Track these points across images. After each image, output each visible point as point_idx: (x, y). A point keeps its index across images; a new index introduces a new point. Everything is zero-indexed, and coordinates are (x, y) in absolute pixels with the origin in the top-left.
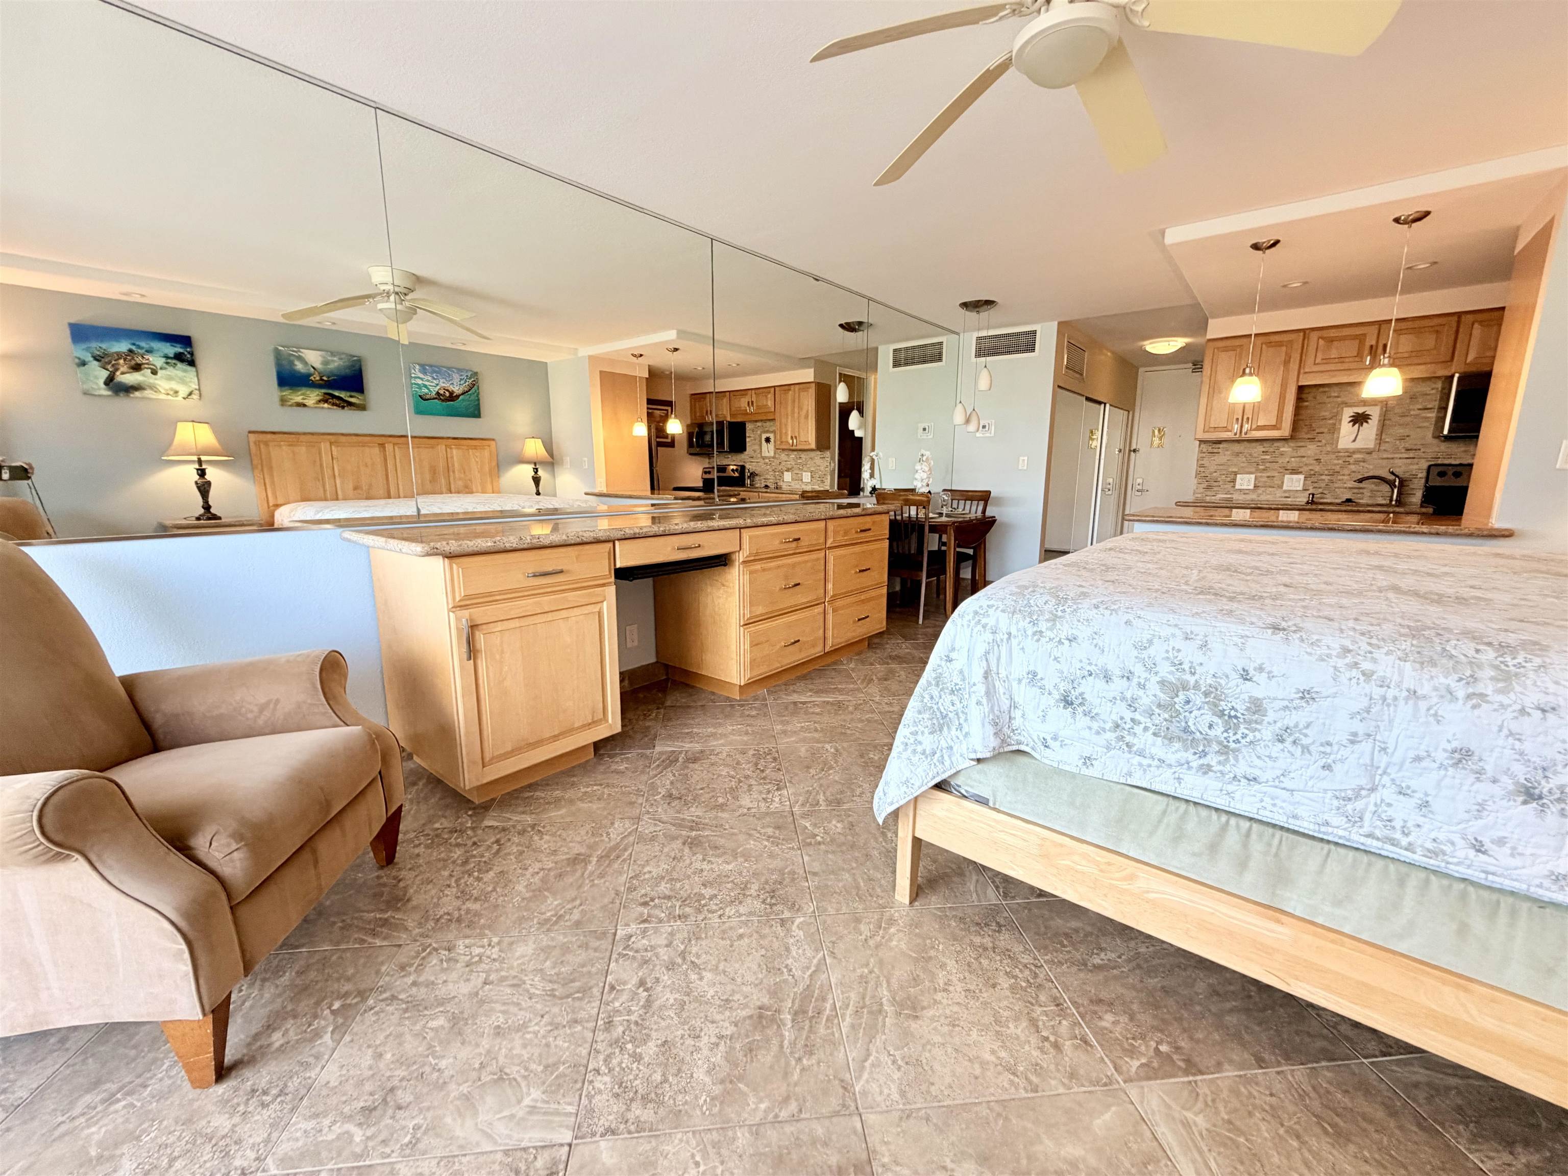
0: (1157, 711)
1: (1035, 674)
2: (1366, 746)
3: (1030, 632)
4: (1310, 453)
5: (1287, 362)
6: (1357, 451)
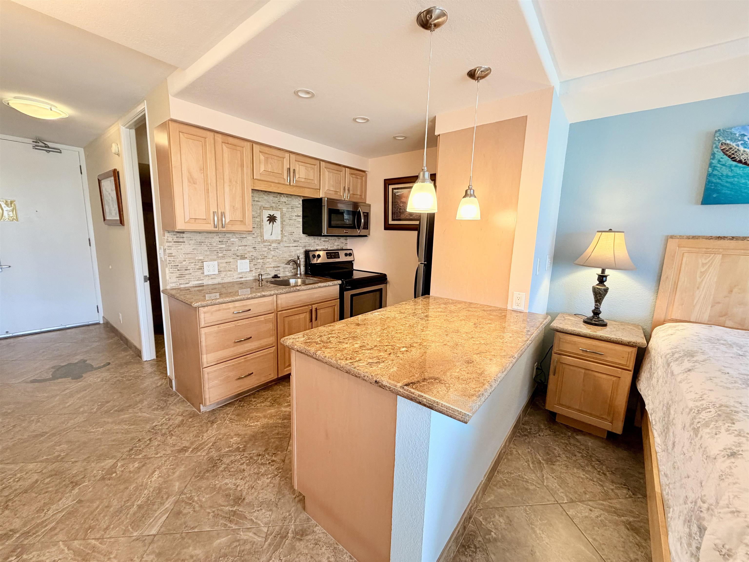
4: (249, 243)
5: (242, 166)
6: (273, 242)
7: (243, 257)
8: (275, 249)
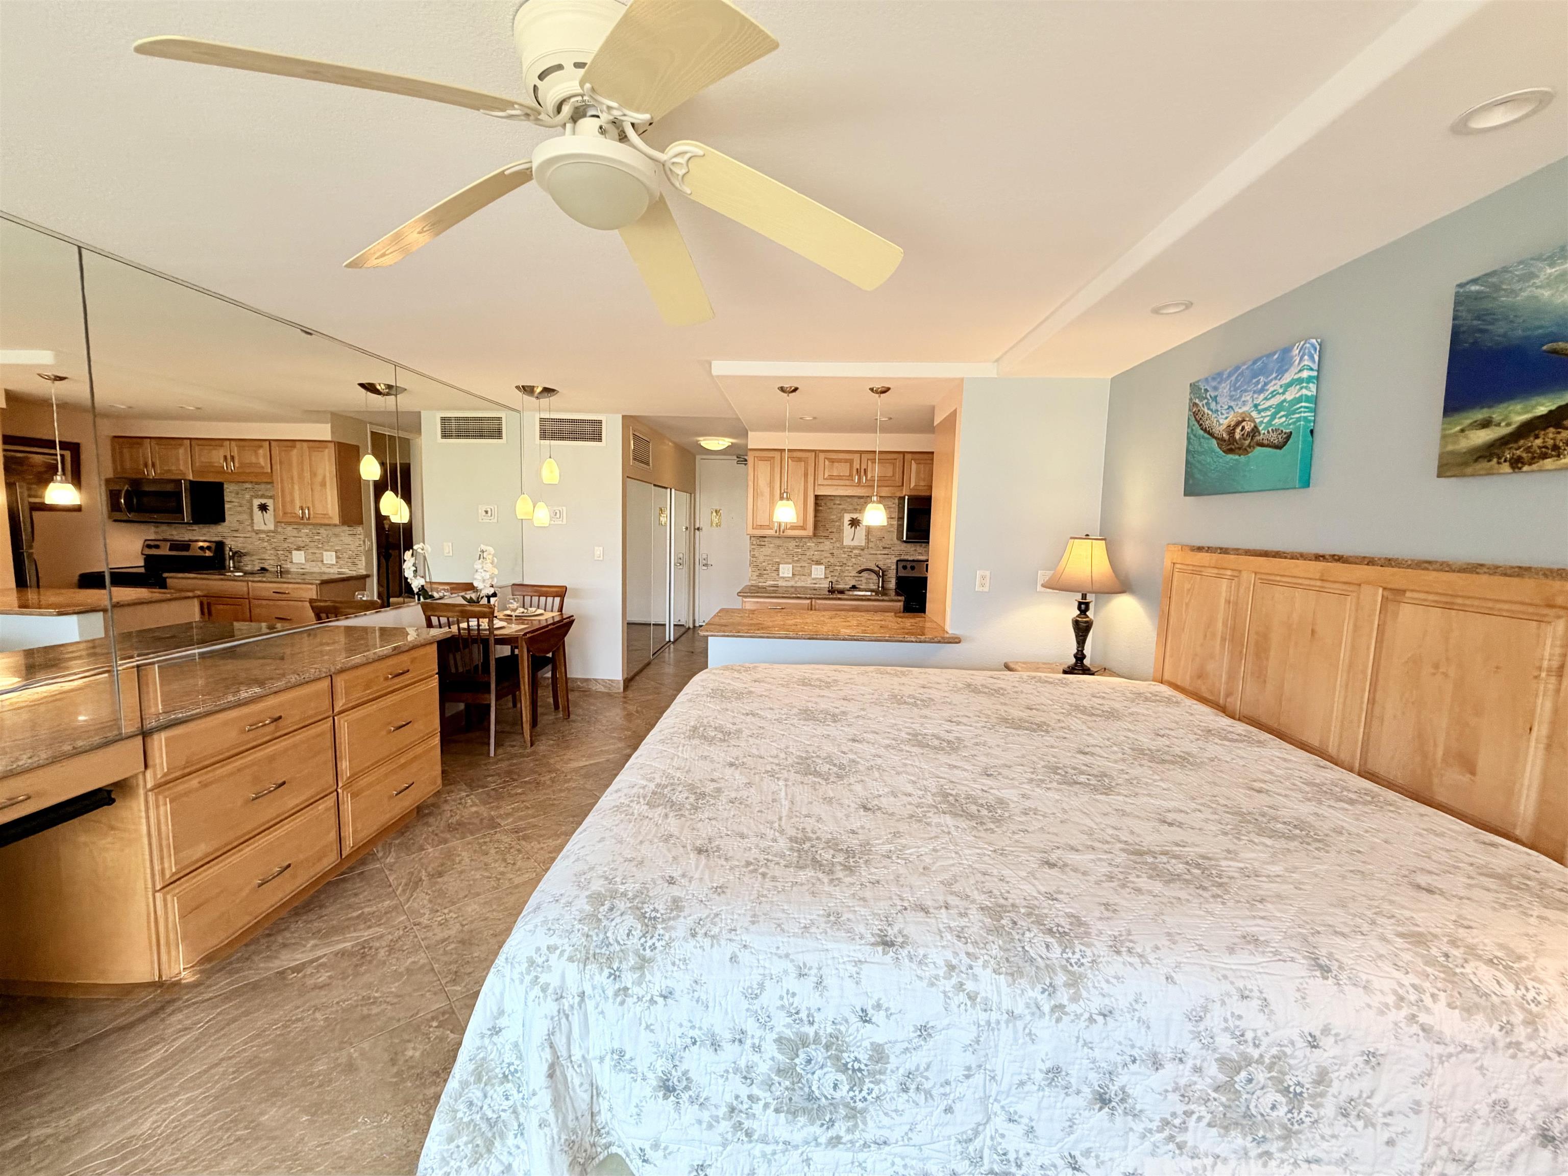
0: (776, 1078)
1: (622, 1053)
2: (978, 1079)
3: (610, 993)
4: (826, 548)
5: (806, 475)
6: (855, 548)
7: (818, 563)
8: (857, 556)
